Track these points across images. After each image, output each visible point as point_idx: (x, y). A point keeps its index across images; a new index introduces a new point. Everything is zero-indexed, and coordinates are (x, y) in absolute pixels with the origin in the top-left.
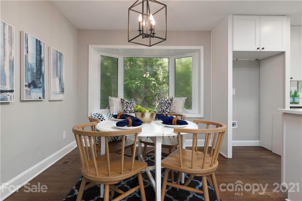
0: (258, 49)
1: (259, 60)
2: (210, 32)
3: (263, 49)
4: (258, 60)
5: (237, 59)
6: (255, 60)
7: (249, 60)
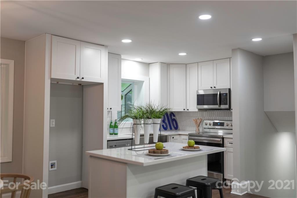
0: (78, 78)
1: (83, 85)
2: (24, 42)
3: (83, 78)
4: (81, 85)
5: (58, 83)
6: (78, 85)
7: (72, 84)
